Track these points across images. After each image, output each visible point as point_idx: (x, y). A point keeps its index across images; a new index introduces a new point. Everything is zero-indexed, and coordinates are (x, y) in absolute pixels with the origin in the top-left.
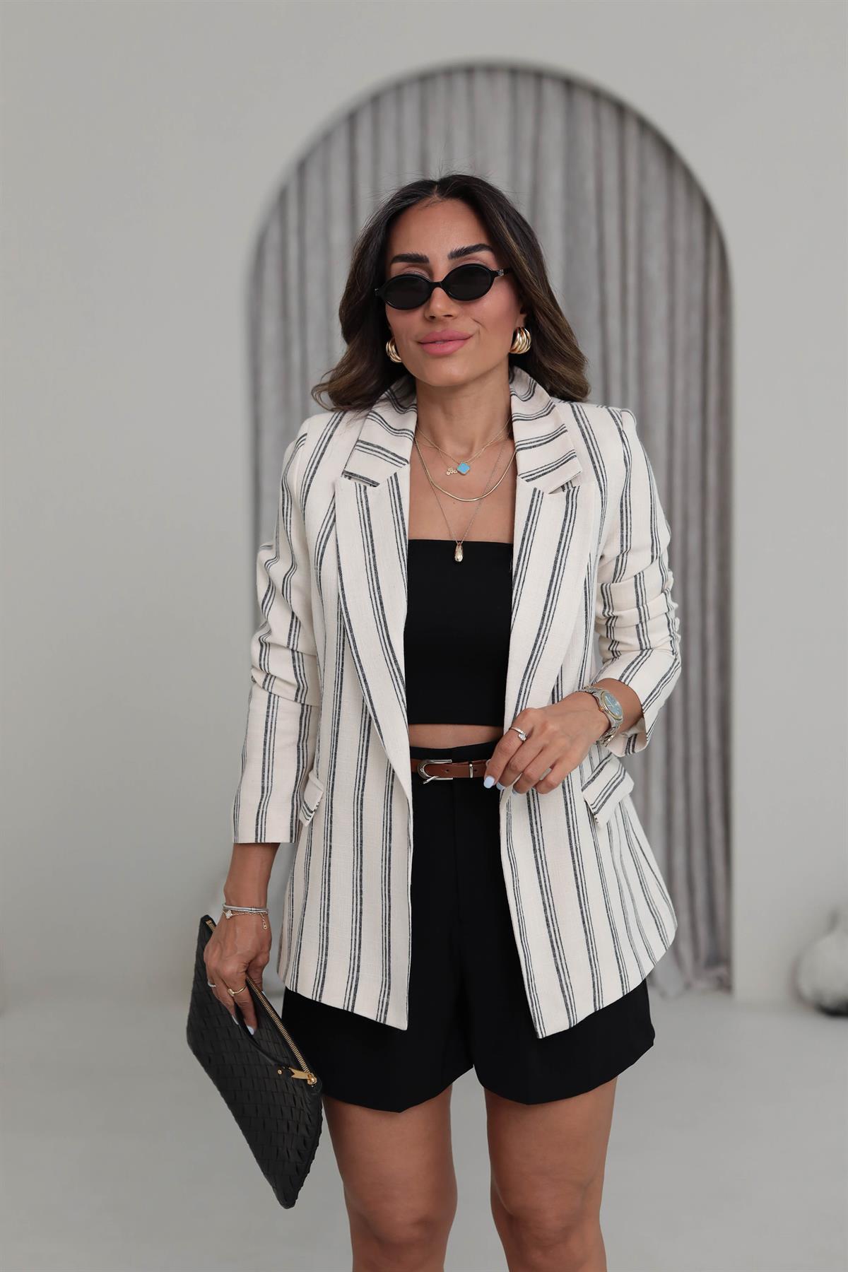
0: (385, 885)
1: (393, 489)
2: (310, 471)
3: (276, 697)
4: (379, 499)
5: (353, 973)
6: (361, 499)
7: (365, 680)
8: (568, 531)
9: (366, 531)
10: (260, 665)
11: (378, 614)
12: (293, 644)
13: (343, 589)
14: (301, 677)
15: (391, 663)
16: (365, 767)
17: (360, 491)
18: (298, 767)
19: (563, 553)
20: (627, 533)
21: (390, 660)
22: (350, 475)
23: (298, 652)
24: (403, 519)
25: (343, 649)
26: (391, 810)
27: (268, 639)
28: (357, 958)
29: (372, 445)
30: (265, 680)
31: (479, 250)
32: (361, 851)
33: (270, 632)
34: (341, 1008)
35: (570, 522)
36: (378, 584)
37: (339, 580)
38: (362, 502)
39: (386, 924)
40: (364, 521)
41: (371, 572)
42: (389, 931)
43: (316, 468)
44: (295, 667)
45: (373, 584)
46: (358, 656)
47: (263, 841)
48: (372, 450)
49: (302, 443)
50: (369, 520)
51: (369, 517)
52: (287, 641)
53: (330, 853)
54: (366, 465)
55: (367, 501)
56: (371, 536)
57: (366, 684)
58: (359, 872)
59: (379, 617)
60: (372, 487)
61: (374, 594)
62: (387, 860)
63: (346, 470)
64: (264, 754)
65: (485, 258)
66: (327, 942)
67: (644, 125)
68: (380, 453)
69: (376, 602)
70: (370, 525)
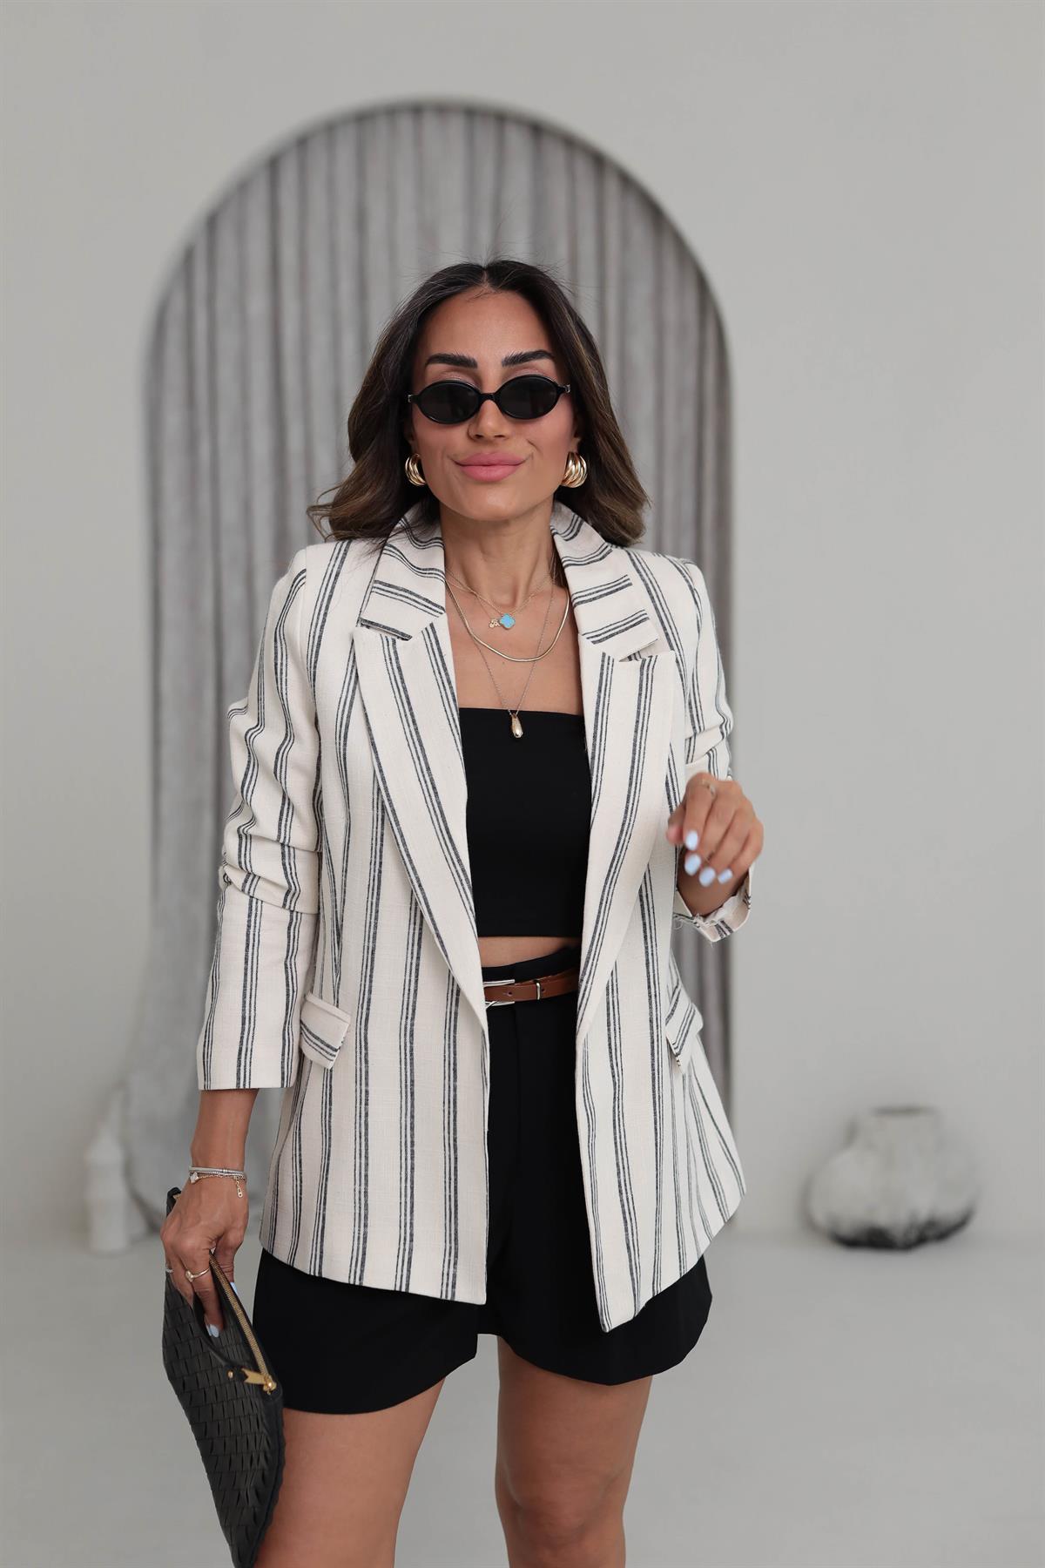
0: (449, 1133)
1: (431, 644)
2: (318, 618)
3: (259, 902)
4: (414, 656)
5: (405, 1244)
6: (390, 655)
7: (420, 886)
8: (645, 709)
9: (400, 696)
10: (240, 863)
11: (432, 802)
15: (454, 863)
16: (416, 991)
17: (387, 645)
19: (642, 734)
20: (697, 712)
21: (452, 859)
22: (369, 624)
24: (449, 683)
25: (382, 845)
26: (455, 1042)
27: (252, 831)
28: (408, 1225)
29: (396, 587)
30: (246, 881)
31: (540, 358)
32: (412, 1094)
34: (392, 1288)
35: (646, 697)
36: (427, 763)
37: (375, 760)
38: (390, 659)
39: (450, 1179)
40: (396, 683)
41: (416, 748)
42: (456, 1187)
43: (325, 614)
45: (420, 764)
46: (408, 855)
47: (247, 1087)
48: (396, 594)
49: (303, 581)
50: (403, 682)
51: (402, 678)
53: (367, 1100)
54: (384, 610)
55: (397, 658)
56: (409, 703)
57: (422, 889)
58: (409, 1119)
59: (433, 805)
60: (402, 641)
61: (424, 776)
62: (452, 1103)
63: (361, 617)
65: (545, 367)
66: (366, 1209)
67: (627, 181)
68: (407, 597)
69: (427, 786)
70: (405, 689)
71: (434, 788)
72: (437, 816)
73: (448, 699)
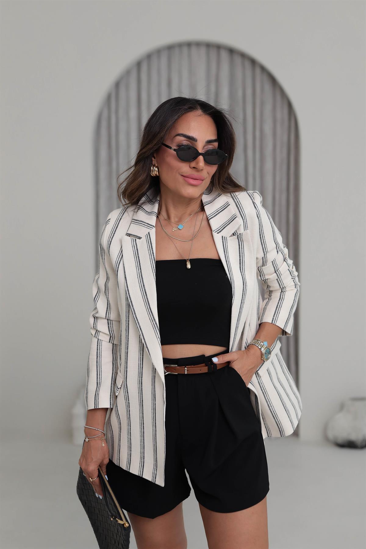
0: (154, 421)
1: (148, 240)
2: (111, 235)
4: (142, 244)
5: (142, 460)
6: (134, 245)
7: (141, 329)
9: (137, 260)
11: (145, 298)
12: (108, 317)
13: (127, 287)
14: (111, 332)
16: (142, 367)
17: (133, 241)
18: (113, 372)
21: (152, 319)
23: (110, 320)
24: (153, 253)
25: (129, 314)
28: (143, 453)
29: (138, 221)
32: (143, 405)
33: (97, 312)
34: (137, 475)
36: (143, 283)
37: (125, 283)
39: (154, 438)
40: (136, 255)
41: (140, 278)
42: (156, 441)
43: (114, 233)
44: (109, 327)
45: (141, 284)
46: (136, 318)
47: (98, 408)
48: (138, 223)
49: (109, 223)
50: (138, 254)
51: (138, 253)
52: (105, 315)
53: (129, 406)
54: (136, 230)
55: (137, 246)
56: (139, 262)
57: (141, 330)
58: (142, 414)
60: (139, 240)
61: (142, 288)
62: (154, 409)
63: (127, 233)
64: (97, 367)
67: (263, 69)
68: (142, 224)
69: (143, 292)
70: (138, 257)
71: (146, 293)
72: (146, 303)
73: (152, 260)
